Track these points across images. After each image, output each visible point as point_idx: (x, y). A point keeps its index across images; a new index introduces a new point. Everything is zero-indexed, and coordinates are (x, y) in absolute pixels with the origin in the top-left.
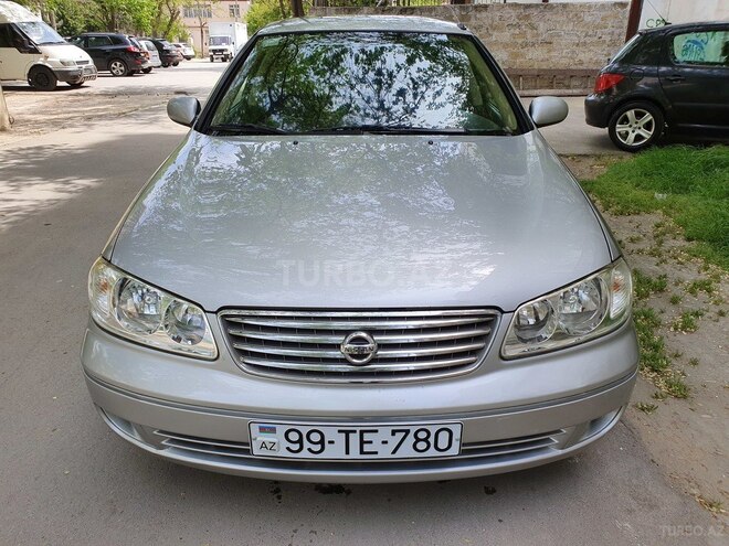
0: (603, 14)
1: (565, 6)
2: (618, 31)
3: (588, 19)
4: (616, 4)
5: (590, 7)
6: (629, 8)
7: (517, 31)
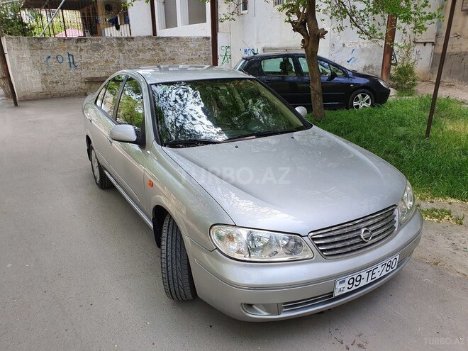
0: (199, 43)
1: (178, 38)
2: (207, 53)
3: (192, 46)
4: (204, 38)
5: (191, 39)
6: (211, 40)
7: (154, 53)
